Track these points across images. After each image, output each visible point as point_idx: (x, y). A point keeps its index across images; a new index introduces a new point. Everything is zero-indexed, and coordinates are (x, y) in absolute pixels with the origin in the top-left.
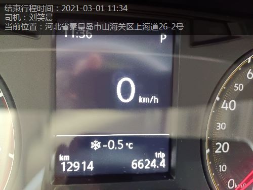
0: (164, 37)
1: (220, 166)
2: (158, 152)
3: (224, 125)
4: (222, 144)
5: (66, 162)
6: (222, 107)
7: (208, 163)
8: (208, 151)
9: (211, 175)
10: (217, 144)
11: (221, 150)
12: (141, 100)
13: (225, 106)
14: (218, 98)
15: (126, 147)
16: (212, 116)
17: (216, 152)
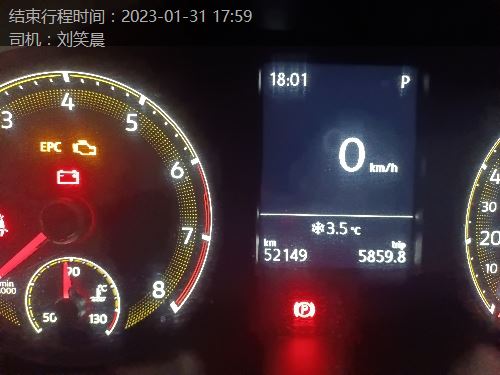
0: (406, 80)
1: (488, 265)
2: (396, 241)
3: (493, 205)
4: (491, 233)
5: (273, 248)
6: (492, 179)
7: (469, 259)
8: (468, 241)
9: (474, 277)
10: (482, 232)
11: (489, 241)
12: (373, 168)
13: (495, 177)
14: (484, 166)
15: (351, 233)
16: (475, 191)
17: (482, 244)
